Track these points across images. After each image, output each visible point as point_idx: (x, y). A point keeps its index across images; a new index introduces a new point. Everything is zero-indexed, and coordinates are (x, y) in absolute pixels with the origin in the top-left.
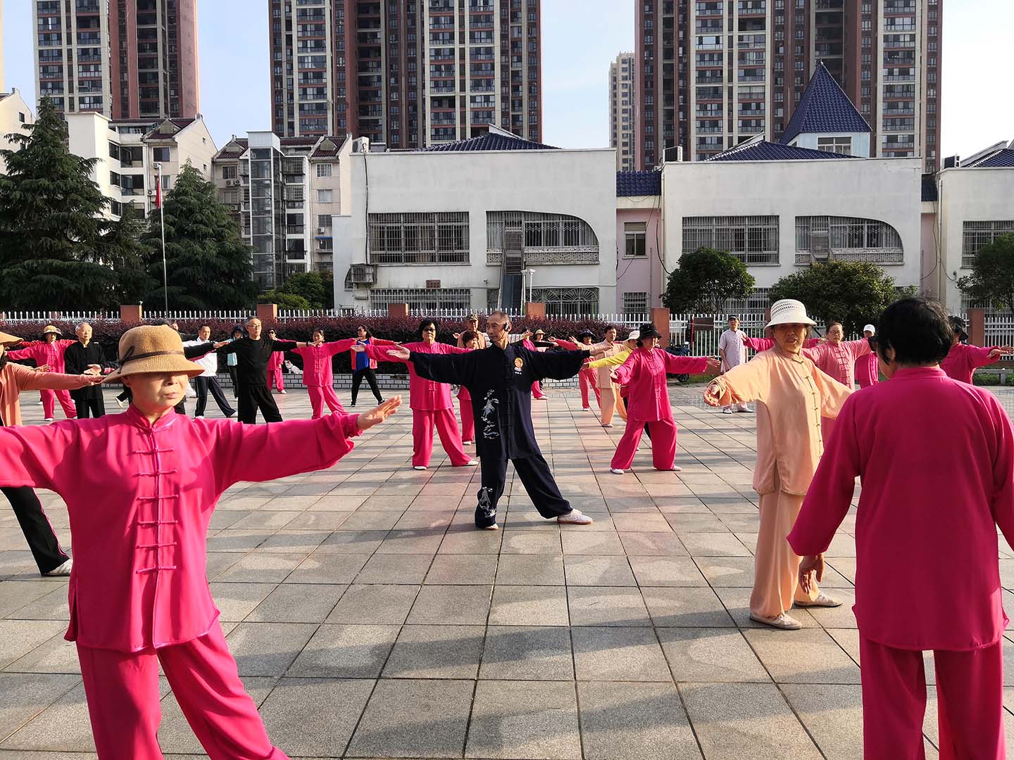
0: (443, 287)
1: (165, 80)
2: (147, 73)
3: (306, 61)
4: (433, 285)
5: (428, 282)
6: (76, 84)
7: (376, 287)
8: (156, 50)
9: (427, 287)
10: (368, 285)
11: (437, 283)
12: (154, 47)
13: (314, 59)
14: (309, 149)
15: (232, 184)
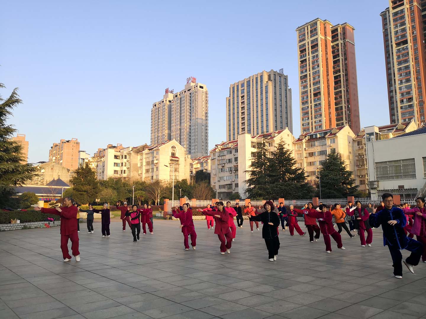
0: (405, 188)
1: (345, 108)
2: (338, 107)
3: (402, 88)
4: (401, 187)
5: (399, 186)
6: (313, 117)
7: (378, 189)
8: (341, 98)
9: (399, 188)
10: (375, 188)
11: (403, 187)
12: (341, 97)
13: (406, 87)
14: (393, 129)
15: (361, 148)
